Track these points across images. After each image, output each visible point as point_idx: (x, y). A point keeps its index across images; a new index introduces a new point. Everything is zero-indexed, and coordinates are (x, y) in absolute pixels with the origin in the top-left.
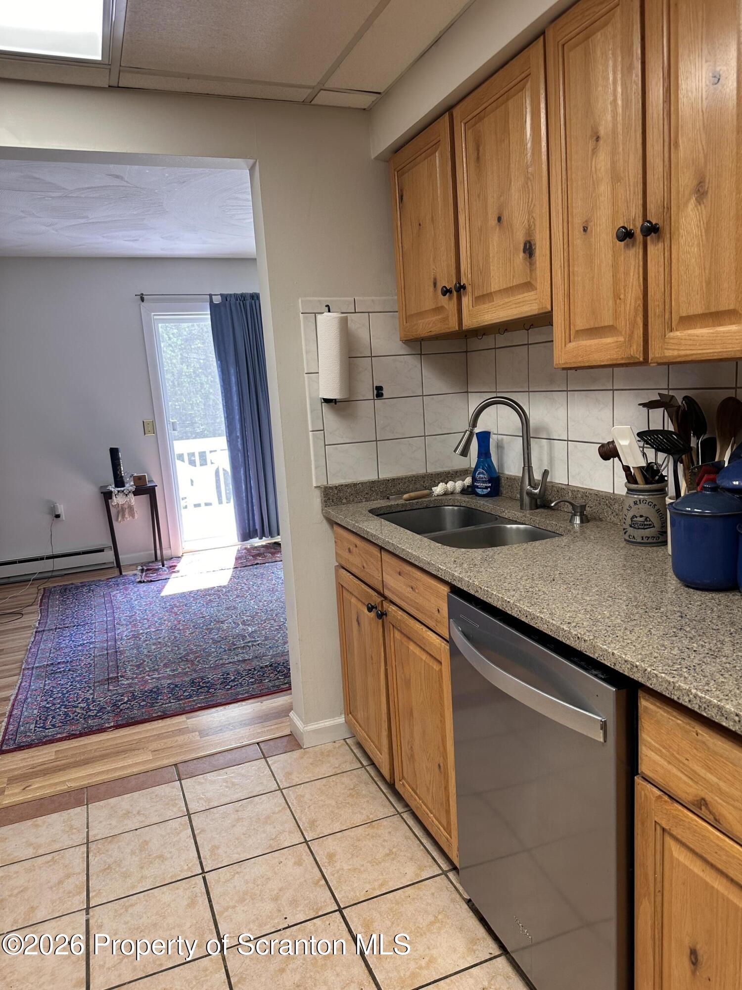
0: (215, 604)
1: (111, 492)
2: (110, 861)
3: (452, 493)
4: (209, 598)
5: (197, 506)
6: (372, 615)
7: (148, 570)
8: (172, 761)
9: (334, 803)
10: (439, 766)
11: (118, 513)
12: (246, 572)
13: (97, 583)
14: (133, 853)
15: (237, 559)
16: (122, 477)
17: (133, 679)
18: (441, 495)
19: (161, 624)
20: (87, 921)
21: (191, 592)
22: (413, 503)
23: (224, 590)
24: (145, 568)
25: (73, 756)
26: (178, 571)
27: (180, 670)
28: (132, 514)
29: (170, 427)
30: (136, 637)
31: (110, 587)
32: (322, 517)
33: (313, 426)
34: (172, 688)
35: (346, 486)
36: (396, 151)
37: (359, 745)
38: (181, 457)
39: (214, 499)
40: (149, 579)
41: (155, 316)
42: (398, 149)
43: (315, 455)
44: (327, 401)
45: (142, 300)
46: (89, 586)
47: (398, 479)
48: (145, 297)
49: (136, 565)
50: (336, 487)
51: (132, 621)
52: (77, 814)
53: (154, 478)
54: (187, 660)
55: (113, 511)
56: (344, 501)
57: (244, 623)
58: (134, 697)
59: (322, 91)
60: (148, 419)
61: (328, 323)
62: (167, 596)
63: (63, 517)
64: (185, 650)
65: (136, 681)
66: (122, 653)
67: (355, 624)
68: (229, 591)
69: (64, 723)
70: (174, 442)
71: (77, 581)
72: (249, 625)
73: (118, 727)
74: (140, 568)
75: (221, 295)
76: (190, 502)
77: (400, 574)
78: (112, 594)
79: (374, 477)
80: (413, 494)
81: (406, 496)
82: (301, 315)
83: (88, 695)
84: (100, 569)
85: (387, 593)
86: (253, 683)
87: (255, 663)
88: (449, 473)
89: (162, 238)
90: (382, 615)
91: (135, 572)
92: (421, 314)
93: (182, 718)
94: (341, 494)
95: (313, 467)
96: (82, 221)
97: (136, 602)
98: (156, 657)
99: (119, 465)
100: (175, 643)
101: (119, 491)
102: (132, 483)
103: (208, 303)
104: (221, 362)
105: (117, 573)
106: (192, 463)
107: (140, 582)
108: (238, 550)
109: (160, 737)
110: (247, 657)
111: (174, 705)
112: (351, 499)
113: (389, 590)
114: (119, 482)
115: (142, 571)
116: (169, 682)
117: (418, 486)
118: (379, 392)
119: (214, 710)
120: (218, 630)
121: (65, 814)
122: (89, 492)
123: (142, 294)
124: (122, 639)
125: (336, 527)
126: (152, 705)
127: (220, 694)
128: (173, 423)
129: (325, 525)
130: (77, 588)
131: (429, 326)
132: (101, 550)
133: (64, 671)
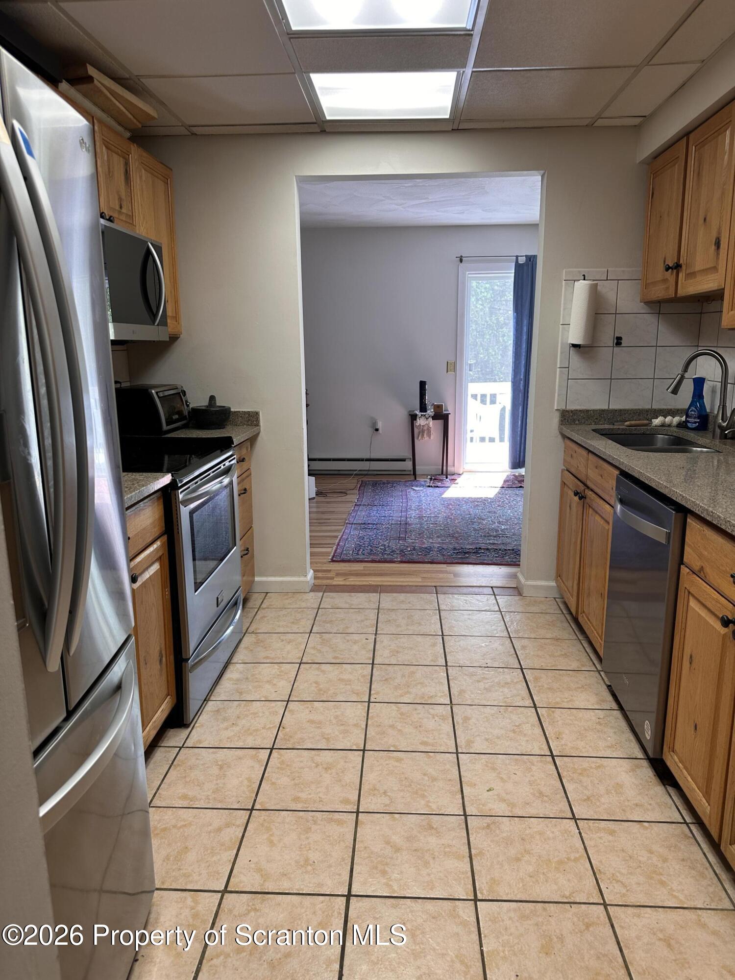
0: (481, 508)
1: (416, 415)
2: (390, 619)
3: (669, 426)
4: (476, 503)
5: (482, 439)
6: (576, 498)
7: (435, 479)
8: (433, 584)
9: (535, 625)
10: (602, 594)
11: (419, 433)
12: (510, 491)
13: (398, 483)
14: (403, 618)
15: (505, 481)
16: (426, 404)
17: (415, 540)
18: (658, 426)
19: (439, 513)
20: (375, 639)
21: (464, 498)
22: (632, 429)
23: (489, 500)
24: (433, 478)
25: (373, 570)
26: (457, 483)
27: (447, 541)
28: (429, 435)
29: (468, 368)
30: (421, 518)
31: (407, 486)
32: (558, 433)
33: (560, 364)
34: (441, 550)
35: (580, 411)
36: (656, 157)
37: (565, 604)
38: (475, 397)
39: (496, 435)
40: (436, 485)
41: (469, 275)
42: (657, 155)
43: (559, 386)
44: (574, 346)
45: (461, 261)
46: (393, 484)
47: (625, 410)
48: (464, 259)
49: (427, 475)
50: (572, 411)
51: (419, 508)
52: (374, 596)
53: (449, 408)
54: (453, 536)
55: (416, 431)
56: (577, 422)
57: (499, 523)
58: (414, 549)
59: (600, 120)
60: (451, 360)
61: (581, 288)
62: (446, 498)
63: (380, 431)
64: (453, 531)
65: (417, 541)
66: (410, 525)
67: (568, 508)
68: (493, 502)
69: (370, 554)
70: (469, 384)
71: (384, 480)
72: (502, 524)
73: (402, 562)
74: (429, 477)
75: (526, 256)
76: (476, 436)
77: (596, 467)
78: (408, 491)
79: (606, 407)
80: (633, 422)
81: (626, 423)
82: (564, 282)
83: (385, 543)
84: (401, 474)
85: (589, 483)
86: (496, 557)
87: (503, 547)
88: (671, 410)
89: (483, 210)
90: (582, 497)
91: (425, 480)
92: (654, 283)
93: (445, 566)
94: (575, 417)
95: (556, 395)
96: (424, 201)
97: (424, 498)
98: (432, 531)
99: (425, 395)
100: (446, 525)
101: (422, 415)
102: (432, 410)
103: (514, 263)
104: (517, 314)
105: (412, 477)
106: (483, 402)
107: (429, 486)
108: (508, 476)
109: (428, 572)
110: (496, 542)
111: (440, 558)
112: (583, 422)
113: (590, 480)
114: (423, 408)
115: (431, 479)
116: (439, 545)
117: (641, 417)
118: (618, 341)
119: (466, 565)
120: (479, 523)
121: (367, 595)
122: (400, 415)
123: (462, 256)
124: (411, 517)
125: (566, 439)
126: (425, 555)
127: (473, 558)
128: (470, 364)
129: (560, 438)
130: (384, 483)
131: (659, 292)
132: (404, 460)
133: (372, 528)
